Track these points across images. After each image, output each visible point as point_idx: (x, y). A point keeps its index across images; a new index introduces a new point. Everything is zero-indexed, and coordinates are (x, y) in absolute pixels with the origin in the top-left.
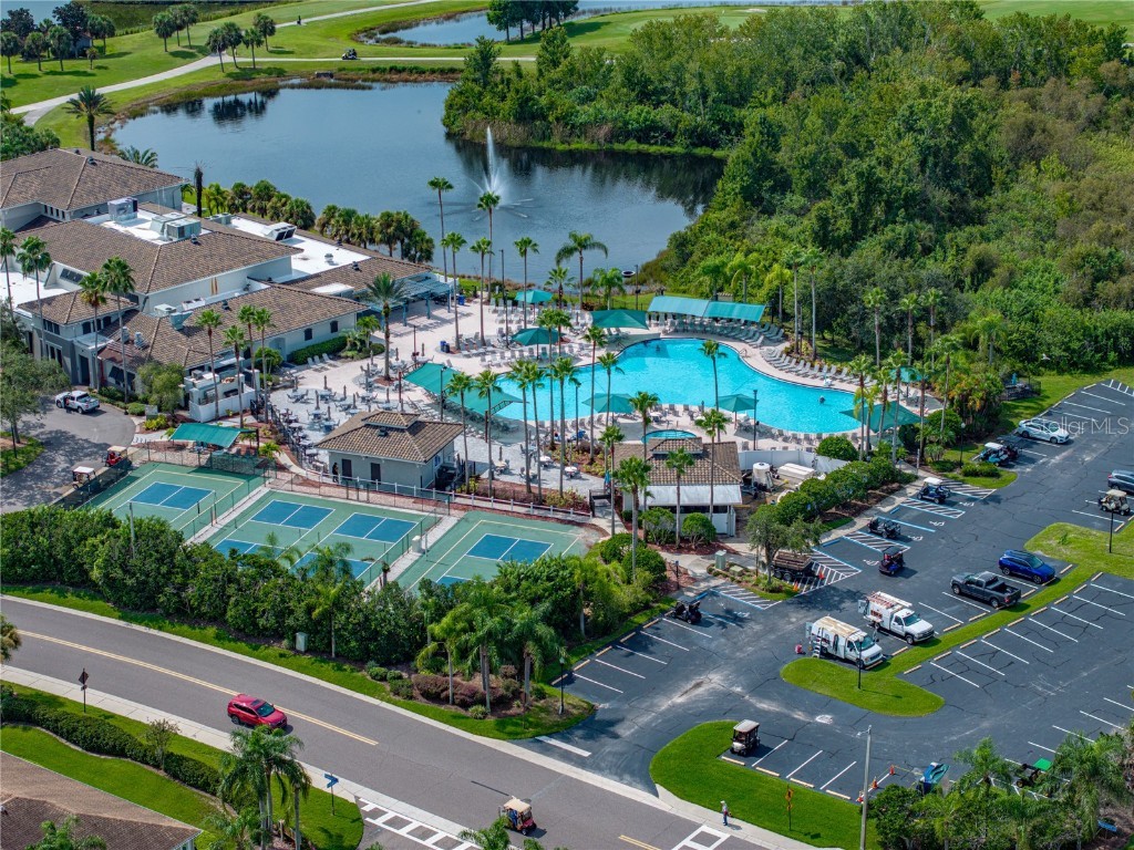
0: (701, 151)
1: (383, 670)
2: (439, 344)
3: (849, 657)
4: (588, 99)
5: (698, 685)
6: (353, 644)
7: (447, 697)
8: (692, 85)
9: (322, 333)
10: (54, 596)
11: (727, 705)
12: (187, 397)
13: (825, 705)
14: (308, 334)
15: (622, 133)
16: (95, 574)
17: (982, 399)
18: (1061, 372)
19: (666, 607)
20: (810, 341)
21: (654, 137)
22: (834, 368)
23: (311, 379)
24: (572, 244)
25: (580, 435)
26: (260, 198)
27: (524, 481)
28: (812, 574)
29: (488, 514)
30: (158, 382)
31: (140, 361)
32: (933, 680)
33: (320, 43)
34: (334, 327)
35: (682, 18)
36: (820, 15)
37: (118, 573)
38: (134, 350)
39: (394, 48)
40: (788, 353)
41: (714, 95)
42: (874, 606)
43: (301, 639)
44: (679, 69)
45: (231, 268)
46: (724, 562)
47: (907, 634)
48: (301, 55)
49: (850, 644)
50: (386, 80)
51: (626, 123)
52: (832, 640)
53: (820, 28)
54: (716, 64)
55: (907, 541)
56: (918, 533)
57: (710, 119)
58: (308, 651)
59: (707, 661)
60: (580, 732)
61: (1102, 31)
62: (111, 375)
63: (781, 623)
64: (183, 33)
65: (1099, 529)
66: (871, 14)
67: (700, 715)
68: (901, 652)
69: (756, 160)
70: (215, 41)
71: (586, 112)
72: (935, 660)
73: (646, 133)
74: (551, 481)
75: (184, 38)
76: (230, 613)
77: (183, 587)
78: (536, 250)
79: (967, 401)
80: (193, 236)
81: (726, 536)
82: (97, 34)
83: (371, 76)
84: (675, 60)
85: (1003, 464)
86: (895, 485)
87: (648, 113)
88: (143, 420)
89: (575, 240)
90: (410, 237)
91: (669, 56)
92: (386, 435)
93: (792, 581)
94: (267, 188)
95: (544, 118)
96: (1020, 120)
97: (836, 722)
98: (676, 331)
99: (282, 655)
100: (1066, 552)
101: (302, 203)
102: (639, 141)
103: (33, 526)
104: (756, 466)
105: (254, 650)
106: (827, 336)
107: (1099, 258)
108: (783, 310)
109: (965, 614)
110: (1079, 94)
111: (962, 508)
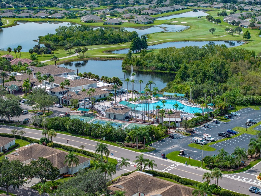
0: (172, 72)
1: (119, 142)
2: (124, 99)
3: (200, 143)
4: (150, 62)
5: (174, 147)
6: (114, 138)
7: (130, 146)
8: (171, 60)
9: (103, 97)
10: (59, 132)
11: (179, 149)
12: (79, 105)
13: (196, 150)
14: (100, 97)
15: (157, 68)
16: (68, 127)
17: (224, 107)
18: (240, 106)
19: (168, 136)
20: (193, 100)
21: (163, 69)
22: (198, 104)
23: (101, 104)
24: (149, 83)
25: (151, 112)
26: (89, 75)
27: (141, 119)
28: (194, 132)
29: (135, 123)
30: (74, 102)
31: (70, 99)
32: (214, 146)
33: (96, 53)
34: (105, 96)
35: (169, 47)
36: (196, 47)
37: (71, 127)
38: (69, 97)
39: (111, 54)
40: (189, 102)
41: (175, 61)
42: (204, 136)
43: (104, 138)
44: (168, 57)
45: (86, 84)
46: (178, 131)
47: (210, 140)
48: (92, 55)
49: (200, 141)
50: (110, 59)
51: (158, 67)
52: (197, 140)
53: (196, 50)
54: (175, 56)
55: (210, 128)
56: (212, 127)
57: (174, 66)
58: (106, 140)
59: (175, 143)
60: (154, 152)
61: (251, 52)
62: (64, 102)
63: (188, 139)
64: (69, 50)
65: (245, 128)
66: (206, 48)
67: (174, 150)
68: (209, 143)
69: (183, 72)
70: (76, 51)
71: (150, 65)
72: (215, 144)
73: (162, 68)
74: (146, 119)
75: (69, 51)
76: (92, 133)
77: (83, 129)
78: (143, 82)
79: (222, 108)
80: (79, 79)
81: (178, 127)
82: (52, 50)
83: (107, 58)
84: (167, 55)
85: (228, 118)
86: (208, 121)
87: (162, 65)
88: (71, 109)
89: (150, 82)
90: (118, 82)
91: (166, 54)
92: (117, 110)
93: (190, 133)
94: (90, 73)
95: (142, 65)
96: (234, 66)
97: (197, 152)
98: (168, 99)
99: (101, 141)
100: (239, 130)
101: (97, 76)
102: (160, 70)
103: (56, 120)
104: (183, 117)
105: (96, 140)
106: (197, 100)
107: (247, 87)
108: (188, 96)
109: (220, 138)
110: (246, 63)
111: (220, 124)
